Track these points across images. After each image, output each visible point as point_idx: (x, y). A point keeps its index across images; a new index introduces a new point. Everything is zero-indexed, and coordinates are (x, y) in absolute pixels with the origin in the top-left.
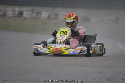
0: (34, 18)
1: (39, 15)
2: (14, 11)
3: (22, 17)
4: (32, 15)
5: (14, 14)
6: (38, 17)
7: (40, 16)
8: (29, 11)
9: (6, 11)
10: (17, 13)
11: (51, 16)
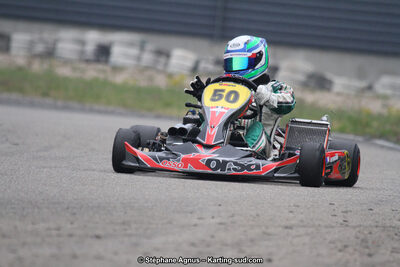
0: (147, 68)
1: (162, 60)
2: (83, 43)
3: (107, 61)
4: (139, 59)
5: (82, 52)
6: (160, 67)
7: (166, 65)
8: (131, 44)
9: (56, 42)
10: (90, 48)
11: (202, 65)
